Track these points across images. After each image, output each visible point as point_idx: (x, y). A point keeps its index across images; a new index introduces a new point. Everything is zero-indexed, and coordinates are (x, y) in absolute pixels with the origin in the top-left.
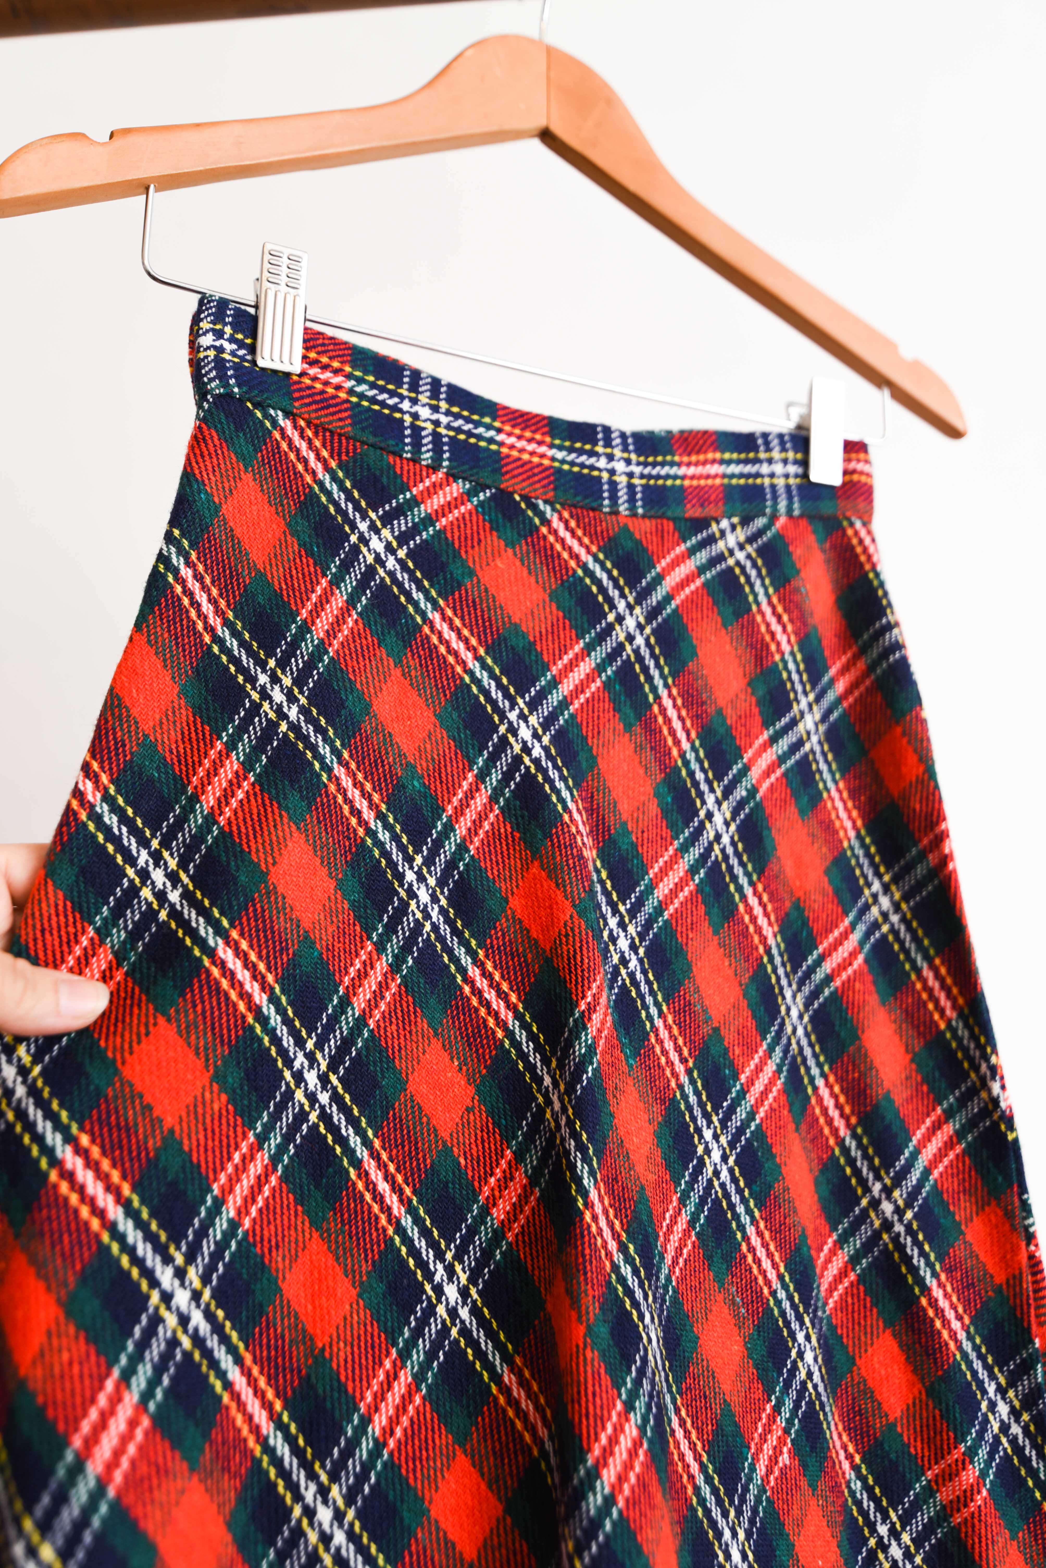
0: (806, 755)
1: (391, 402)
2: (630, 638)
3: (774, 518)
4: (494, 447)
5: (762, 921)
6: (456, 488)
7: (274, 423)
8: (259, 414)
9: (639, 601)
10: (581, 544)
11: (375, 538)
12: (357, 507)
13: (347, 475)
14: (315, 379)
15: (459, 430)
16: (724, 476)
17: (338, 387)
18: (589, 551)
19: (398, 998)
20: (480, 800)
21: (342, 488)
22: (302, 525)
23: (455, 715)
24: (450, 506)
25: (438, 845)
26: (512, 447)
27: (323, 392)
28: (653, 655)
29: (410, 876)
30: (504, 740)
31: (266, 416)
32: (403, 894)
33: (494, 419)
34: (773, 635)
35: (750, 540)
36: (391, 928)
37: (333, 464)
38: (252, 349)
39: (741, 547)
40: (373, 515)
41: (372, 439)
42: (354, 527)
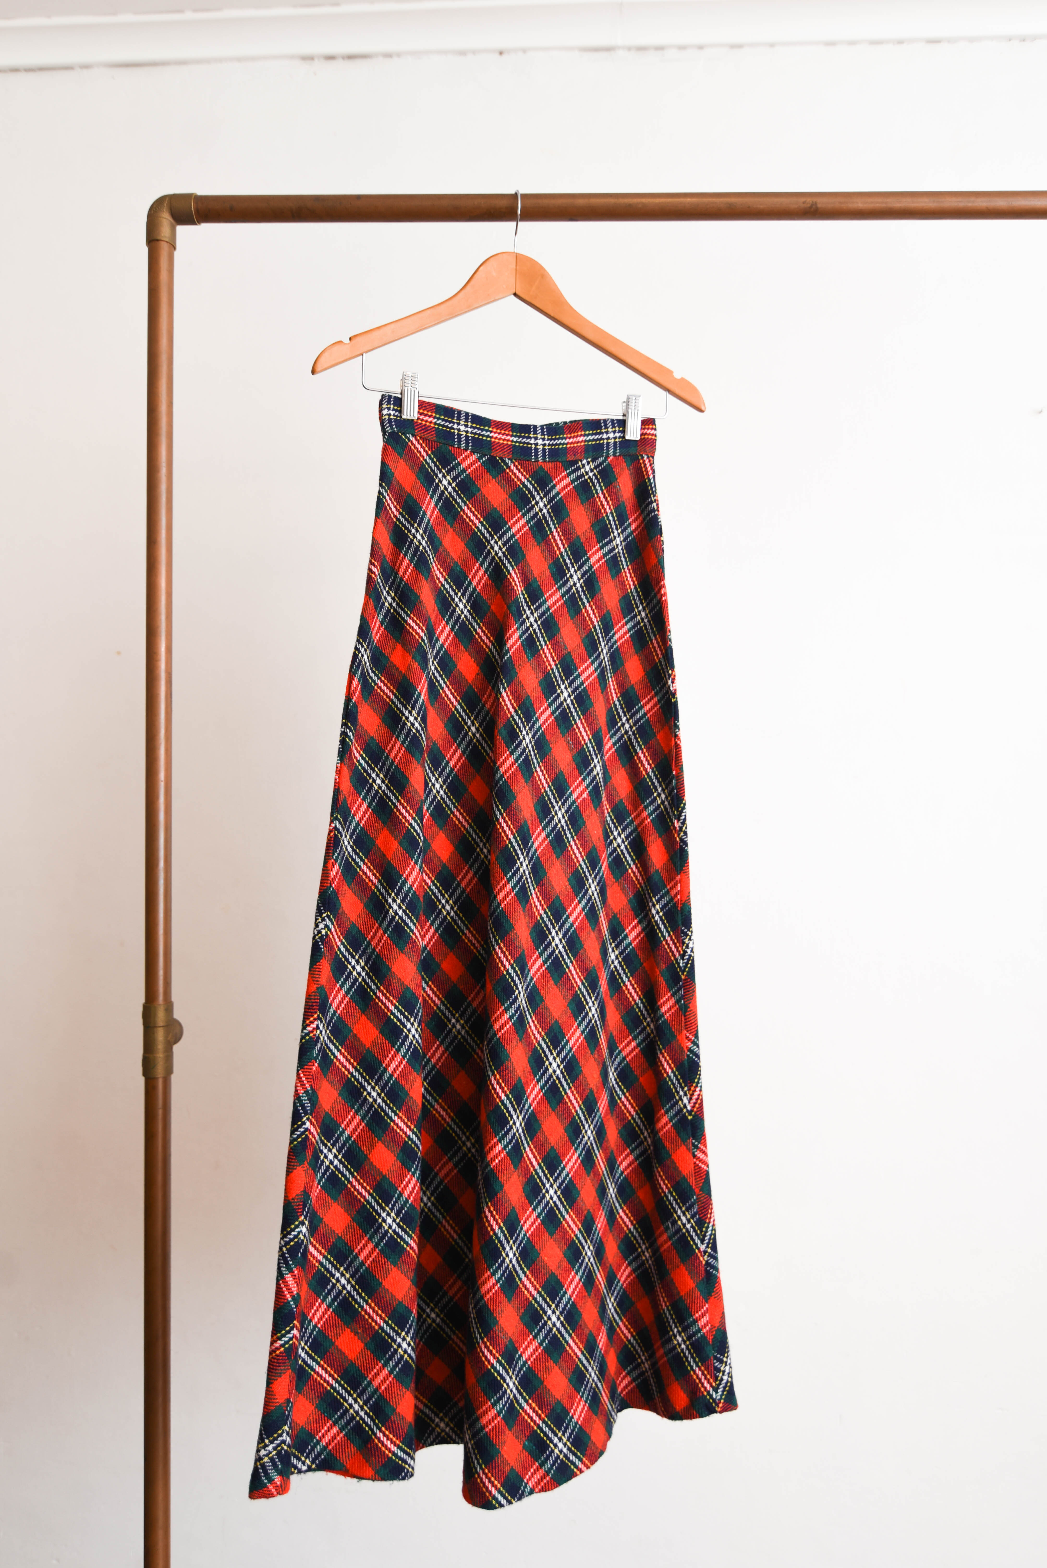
0: (616, 554)
1: (450, 426)
2: (541, 510)
3: (607, 457)
4: (489, 439)
5: (592, 616)
6: (474, 457)
7: (409, 439)
8: (403, 437)
9: (545, 496)
10: (522, 475)
11: (444, 480)
12: (438, 469)
13: (434, 457)
14: (422, 420)
15: (475, 434)
16: (586, 441)
17: (431, 422)
18: (525, 477)
19: (453, 639)
20: (481, 573)
21: (433, 462)
22: (421, 476)
23: (472, 543)
24: (472, 464)
25: (466, 589)
26: (496, 438)
27: (425, 425)
28: (550, 516)
29: (457, 600)
30: (489, 552)
31: (406, 437)
32: (454, 605)
33: (489, 427)
34: (603, 506)
35: (596, 468)
36: (450, 617)
37: (430, 453)
38: (400, 412)
39: (592, 470)
40: (444, 471)
41: (443, 442)
42: (437, 476)
